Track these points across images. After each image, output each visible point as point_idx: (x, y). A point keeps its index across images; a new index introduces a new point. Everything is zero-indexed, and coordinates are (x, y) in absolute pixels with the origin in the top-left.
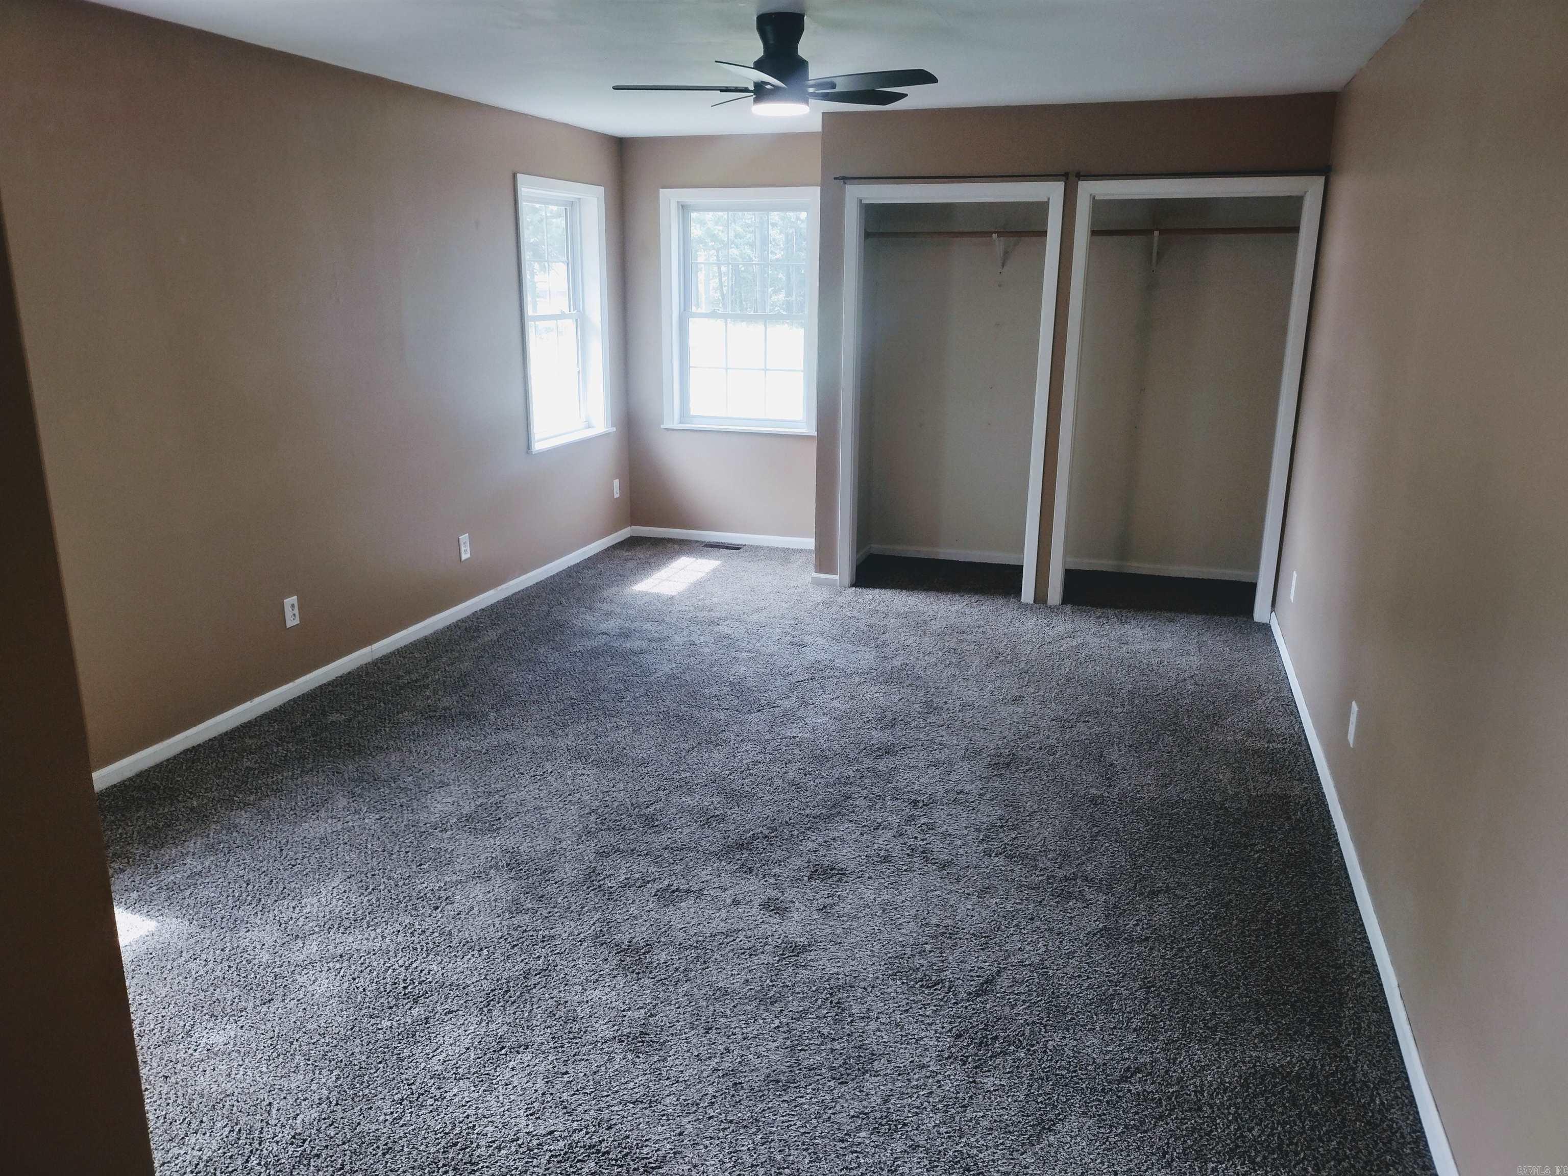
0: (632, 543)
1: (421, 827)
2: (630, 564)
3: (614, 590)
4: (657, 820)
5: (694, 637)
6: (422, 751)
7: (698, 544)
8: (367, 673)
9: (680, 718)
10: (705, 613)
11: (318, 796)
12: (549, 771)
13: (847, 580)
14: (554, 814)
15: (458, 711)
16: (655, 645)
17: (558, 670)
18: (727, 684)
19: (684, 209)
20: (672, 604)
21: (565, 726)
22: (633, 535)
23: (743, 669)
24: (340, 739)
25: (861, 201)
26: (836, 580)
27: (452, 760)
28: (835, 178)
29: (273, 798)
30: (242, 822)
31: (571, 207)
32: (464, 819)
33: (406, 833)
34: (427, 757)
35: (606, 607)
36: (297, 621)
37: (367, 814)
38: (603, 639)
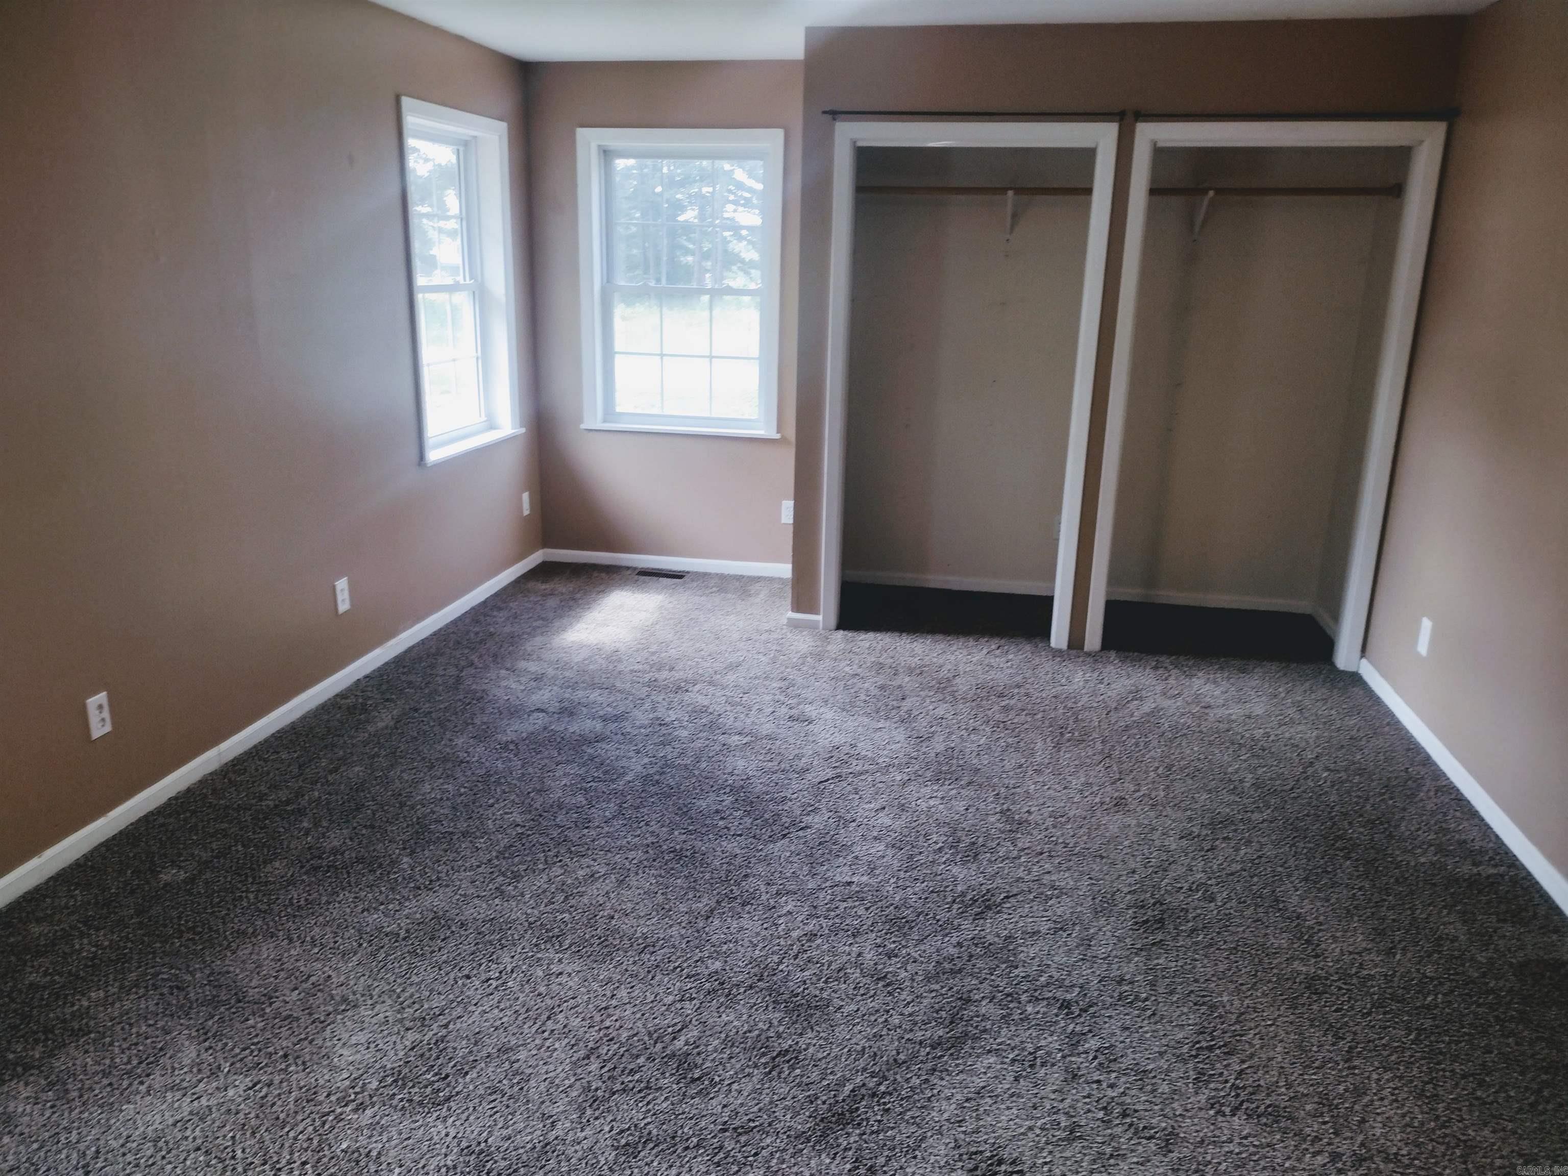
0: (545, 571)
1: (321, 1103)
2: (552, 602)
3: (538, 640)
4: (696, 1066)
5: (661, 712)
6: (308, 939)
7: (629, 572)
8: (214, 791)
9: (678, 855)
10: (665, 674)
11: (149, 1041)
12: (509, 969)
13: (833, 621)
14: (532, 1062)
15: (354, 855)
16: (613, 726)
17: (488, 774)
18: (728, 790)
19: (607, 154)
20: (620, 661)
21: (517, 877)
22: (548, 560)
23: (741, 764)
24: (180, 918)
25: (855, 142)
26: (818, 621)
27: (355, 953)
28: (824, 112)
29: (72, 1051)
30: (20, 1110)
31: (465, 147)
32: (390, 1080)
33: (300, 1118)
34: (316, 950)
35: (533, 667)
36: (108, 728)
37: (231, 1078)
38: (539, 720)
